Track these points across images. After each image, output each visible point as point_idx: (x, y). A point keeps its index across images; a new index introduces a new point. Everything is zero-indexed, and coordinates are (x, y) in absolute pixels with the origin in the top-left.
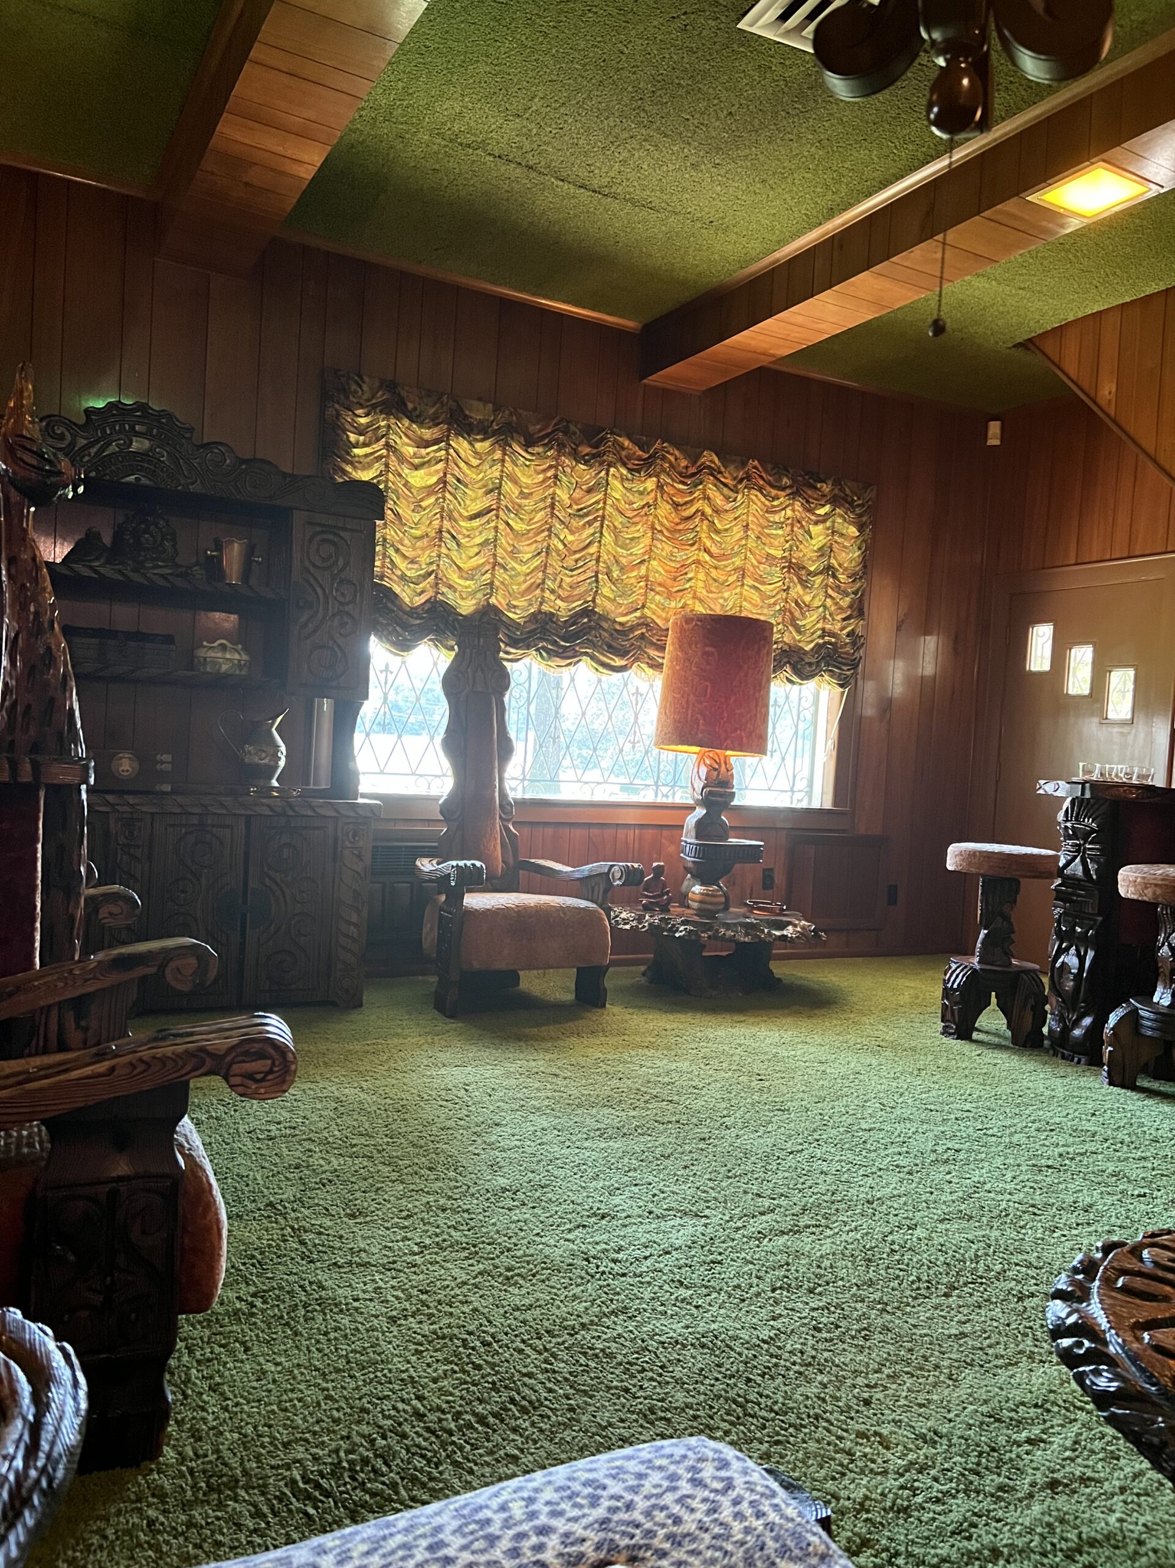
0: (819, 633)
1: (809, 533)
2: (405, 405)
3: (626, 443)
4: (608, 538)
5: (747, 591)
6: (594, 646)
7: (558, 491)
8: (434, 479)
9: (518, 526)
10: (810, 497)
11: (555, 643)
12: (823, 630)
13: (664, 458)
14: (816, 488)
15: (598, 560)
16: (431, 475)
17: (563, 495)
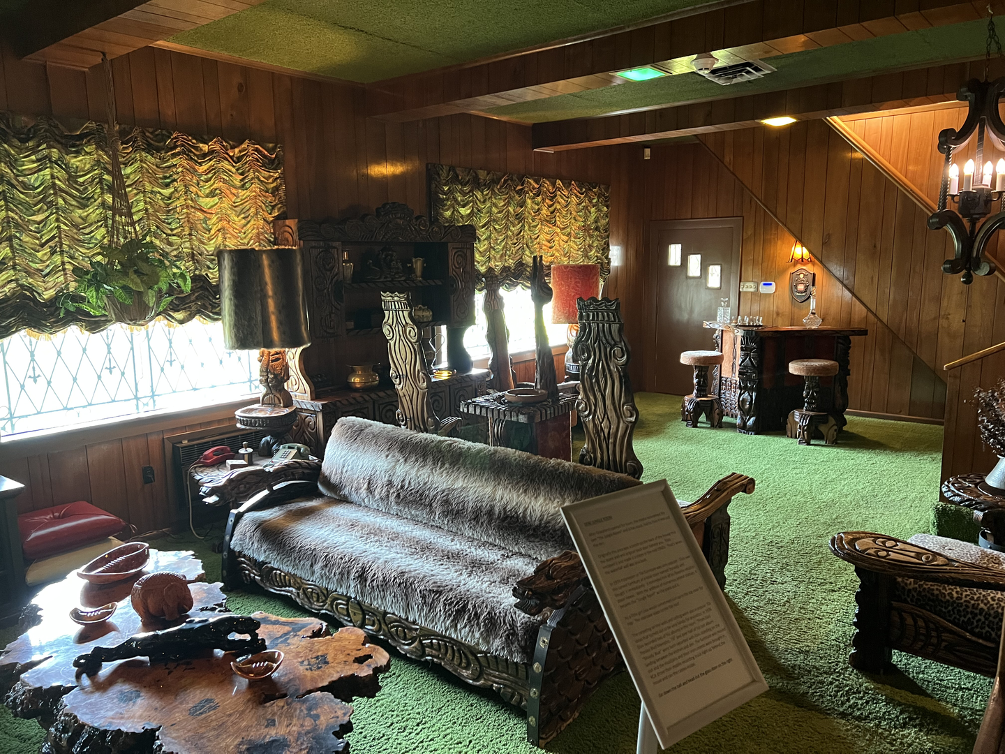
0: (596, 258)
1: (590, 212)
2: (458, 177)
3: (532, 182)
4: (527, 228)
5: (572, 244)
6: (523, 279)
7: (510, 208)
8: (469, 211)
9: (497, 227)
10: (591, 195)
11: (511, 280)
12: (597, 256)
13: (544, 186)
14: (593, 191)
15: (523, 238)
16: (468, 209)
17: (511, 209)
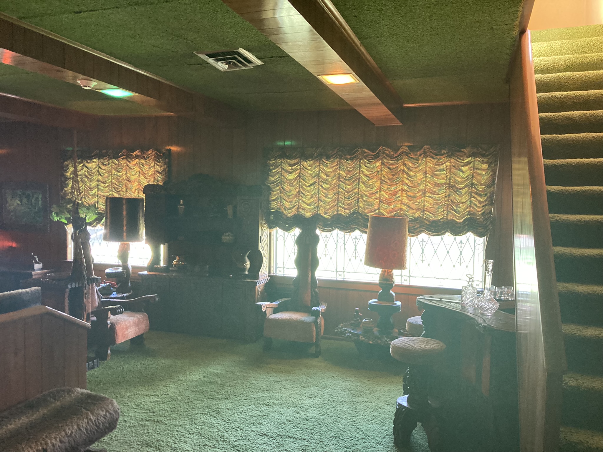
0: (467, 213)
2: (286, 155)
3: (366, 151)
5: (427, 199)
6: (359, 225)
7: (341, 172)
8: (296, 176)
9: (326, 186)
10: (458, 155)
12: (470, 212)
13: (384, 153)
14: (461, 151)
15: (358, 194)
